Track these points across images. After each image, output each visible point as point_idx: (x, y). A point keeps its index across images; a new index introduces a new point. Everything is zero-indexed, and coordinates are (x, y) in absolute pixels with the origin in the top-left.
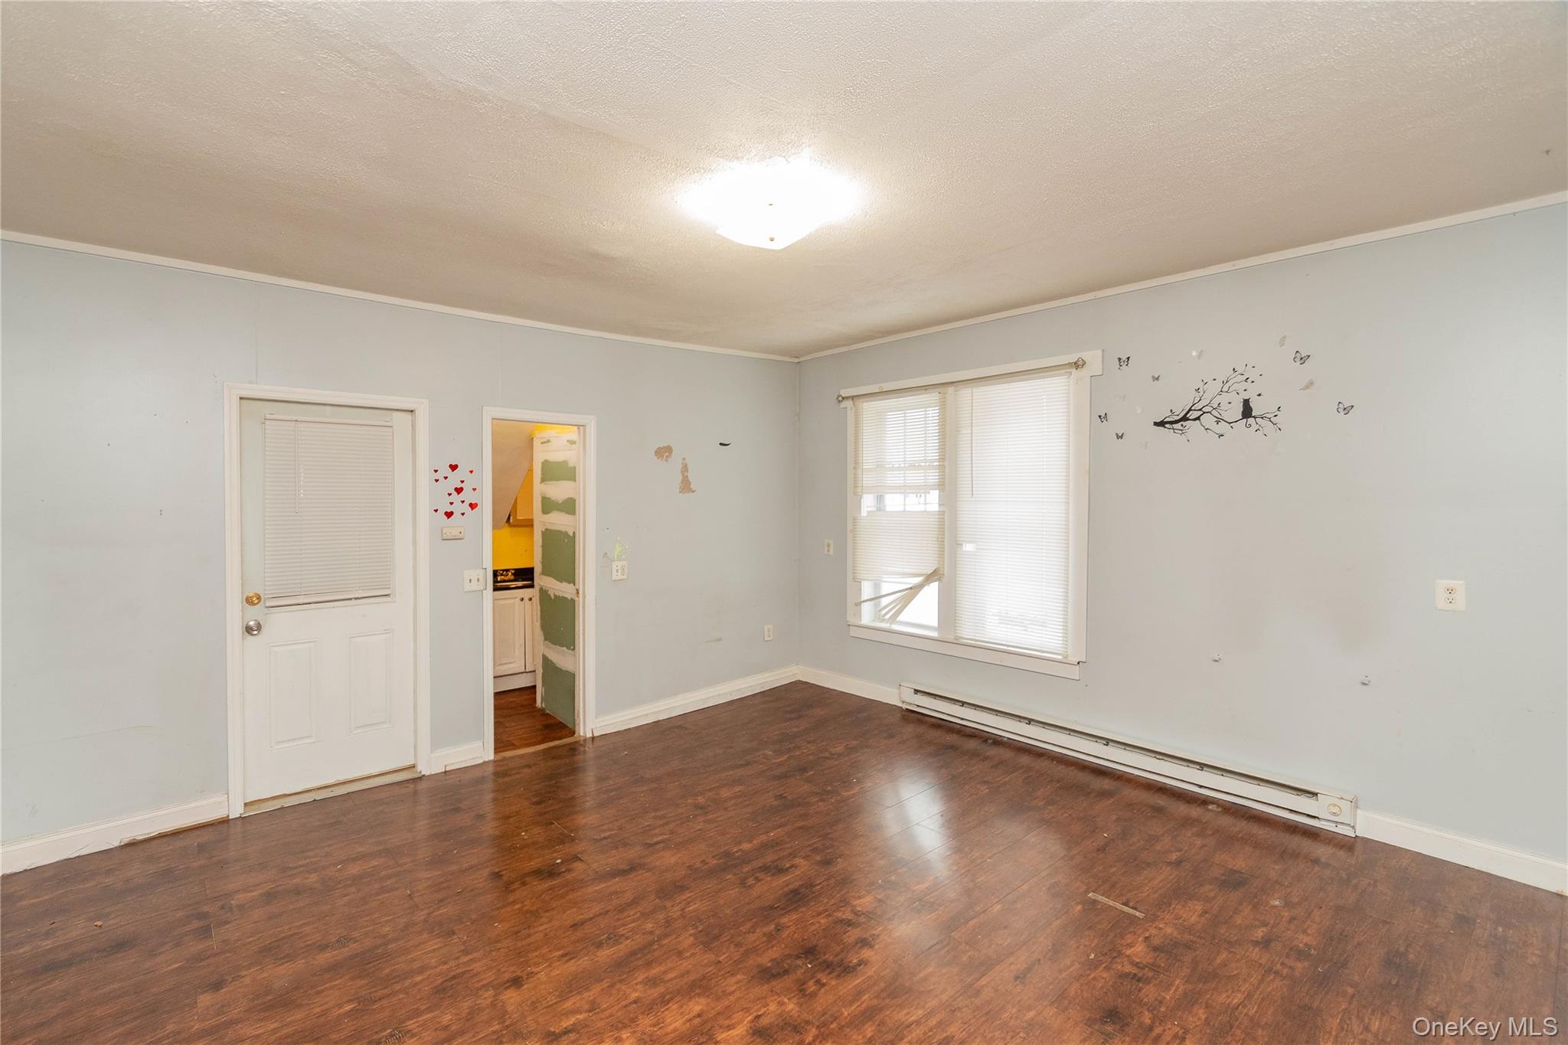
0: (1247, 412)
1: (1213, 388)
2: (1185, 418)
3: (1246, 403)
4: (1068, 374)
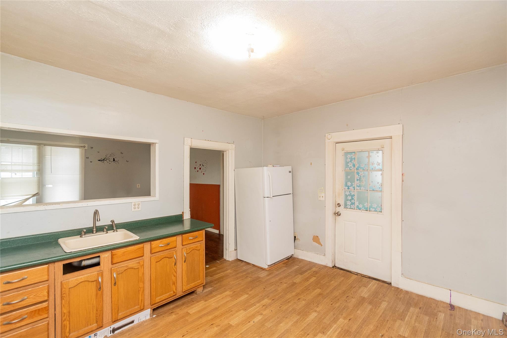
0: (114, 160)
1: (109, 155)
2: (104, 160)
3: (114, 159)
4: (80, 148)
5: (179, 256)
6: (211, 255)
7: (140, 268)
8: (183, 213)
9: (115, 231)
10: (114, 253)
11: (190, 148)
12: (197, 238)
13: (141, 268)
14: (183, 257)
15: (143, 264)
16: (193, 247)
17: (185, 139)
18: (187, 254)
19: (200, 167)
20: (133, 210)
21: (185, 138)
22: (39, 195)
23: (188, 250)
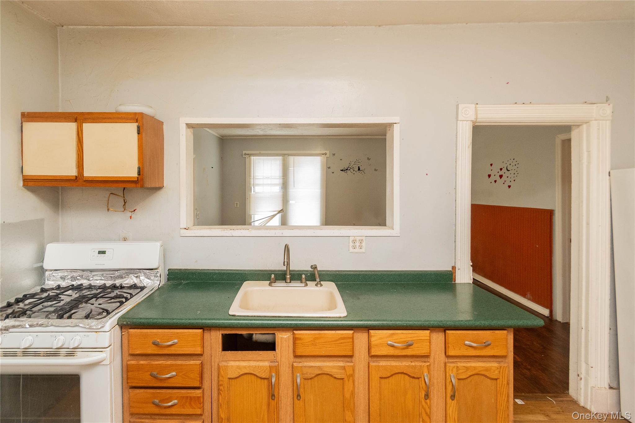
0: (359, 169)
2: (347, 170)
3: (359, 167)
4: (321, 156)
5: (437, 379)
6: (529, 370)
7: (346, 379)
8: (454, 268)
9: (319, 286)
10: (297, 336)
11: (473, 127)
12: (490, 347)
13: (348, 380)
14: (448, 384)
15: (351, 372)
16: (475, 368)
17: (461, 106)
18: (459, 379)
19: (501, 173)
20: (351, 250)
21: (459, 105)
22: (283, 212)
23: (461, 371)
